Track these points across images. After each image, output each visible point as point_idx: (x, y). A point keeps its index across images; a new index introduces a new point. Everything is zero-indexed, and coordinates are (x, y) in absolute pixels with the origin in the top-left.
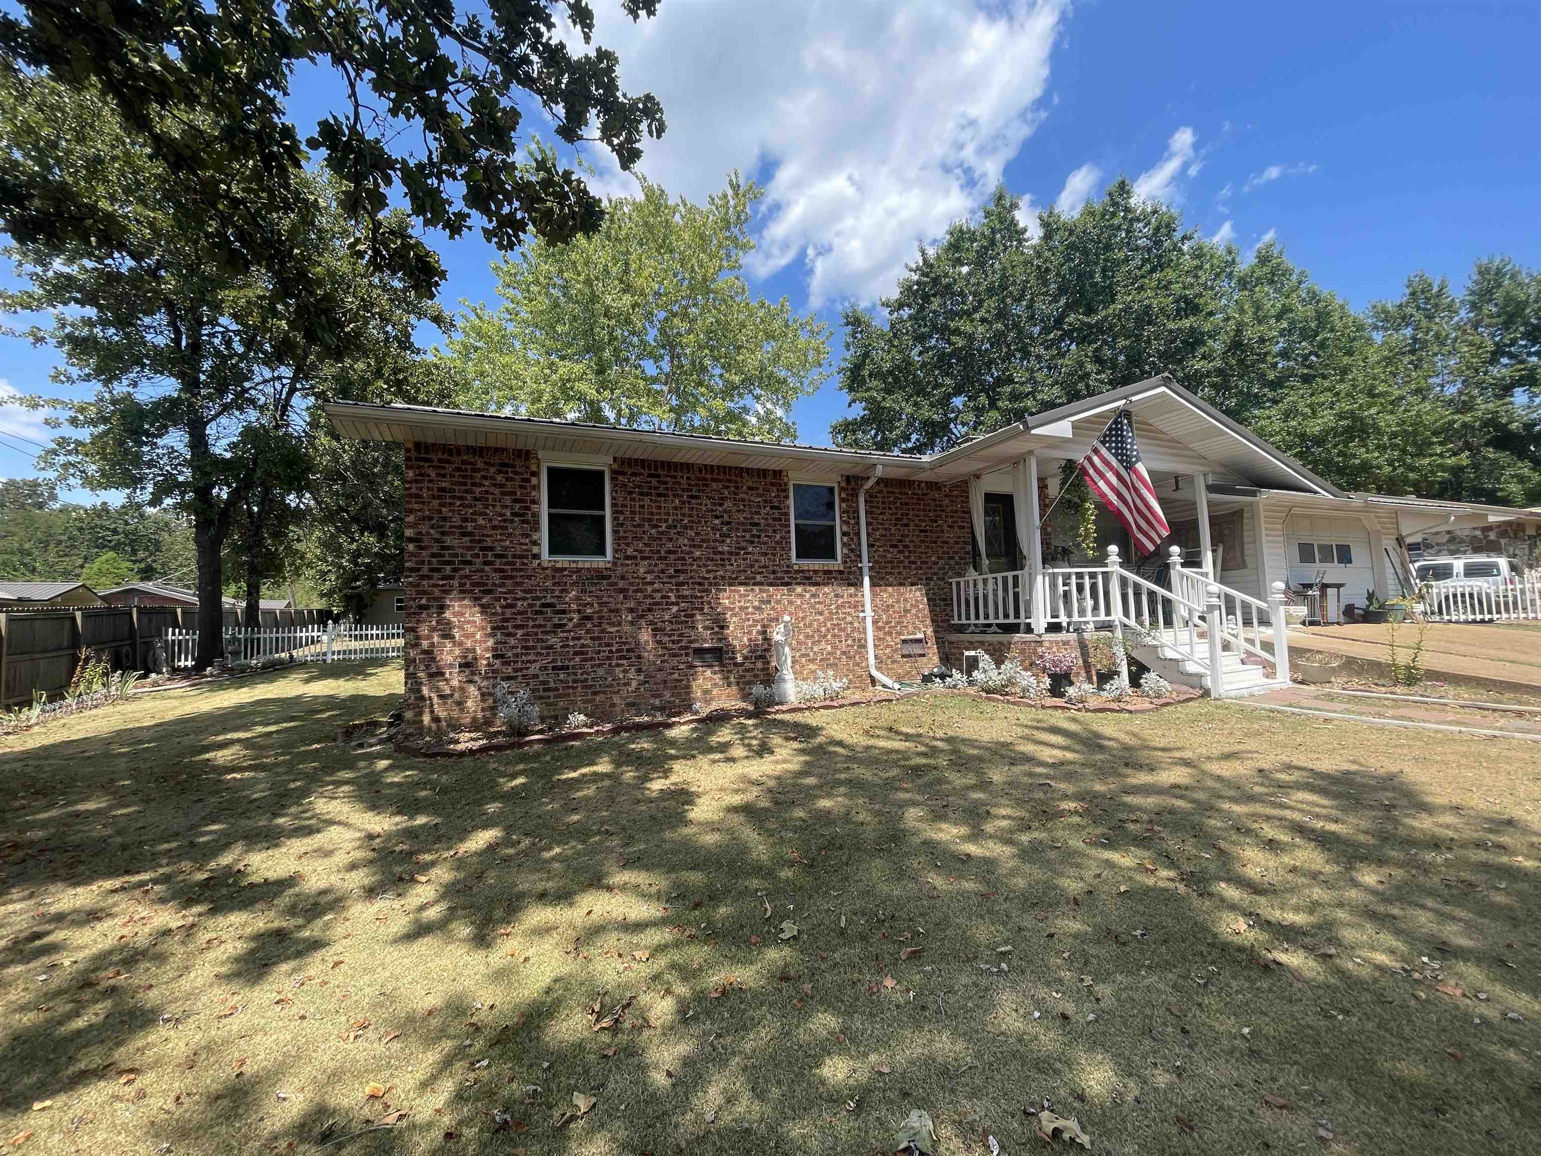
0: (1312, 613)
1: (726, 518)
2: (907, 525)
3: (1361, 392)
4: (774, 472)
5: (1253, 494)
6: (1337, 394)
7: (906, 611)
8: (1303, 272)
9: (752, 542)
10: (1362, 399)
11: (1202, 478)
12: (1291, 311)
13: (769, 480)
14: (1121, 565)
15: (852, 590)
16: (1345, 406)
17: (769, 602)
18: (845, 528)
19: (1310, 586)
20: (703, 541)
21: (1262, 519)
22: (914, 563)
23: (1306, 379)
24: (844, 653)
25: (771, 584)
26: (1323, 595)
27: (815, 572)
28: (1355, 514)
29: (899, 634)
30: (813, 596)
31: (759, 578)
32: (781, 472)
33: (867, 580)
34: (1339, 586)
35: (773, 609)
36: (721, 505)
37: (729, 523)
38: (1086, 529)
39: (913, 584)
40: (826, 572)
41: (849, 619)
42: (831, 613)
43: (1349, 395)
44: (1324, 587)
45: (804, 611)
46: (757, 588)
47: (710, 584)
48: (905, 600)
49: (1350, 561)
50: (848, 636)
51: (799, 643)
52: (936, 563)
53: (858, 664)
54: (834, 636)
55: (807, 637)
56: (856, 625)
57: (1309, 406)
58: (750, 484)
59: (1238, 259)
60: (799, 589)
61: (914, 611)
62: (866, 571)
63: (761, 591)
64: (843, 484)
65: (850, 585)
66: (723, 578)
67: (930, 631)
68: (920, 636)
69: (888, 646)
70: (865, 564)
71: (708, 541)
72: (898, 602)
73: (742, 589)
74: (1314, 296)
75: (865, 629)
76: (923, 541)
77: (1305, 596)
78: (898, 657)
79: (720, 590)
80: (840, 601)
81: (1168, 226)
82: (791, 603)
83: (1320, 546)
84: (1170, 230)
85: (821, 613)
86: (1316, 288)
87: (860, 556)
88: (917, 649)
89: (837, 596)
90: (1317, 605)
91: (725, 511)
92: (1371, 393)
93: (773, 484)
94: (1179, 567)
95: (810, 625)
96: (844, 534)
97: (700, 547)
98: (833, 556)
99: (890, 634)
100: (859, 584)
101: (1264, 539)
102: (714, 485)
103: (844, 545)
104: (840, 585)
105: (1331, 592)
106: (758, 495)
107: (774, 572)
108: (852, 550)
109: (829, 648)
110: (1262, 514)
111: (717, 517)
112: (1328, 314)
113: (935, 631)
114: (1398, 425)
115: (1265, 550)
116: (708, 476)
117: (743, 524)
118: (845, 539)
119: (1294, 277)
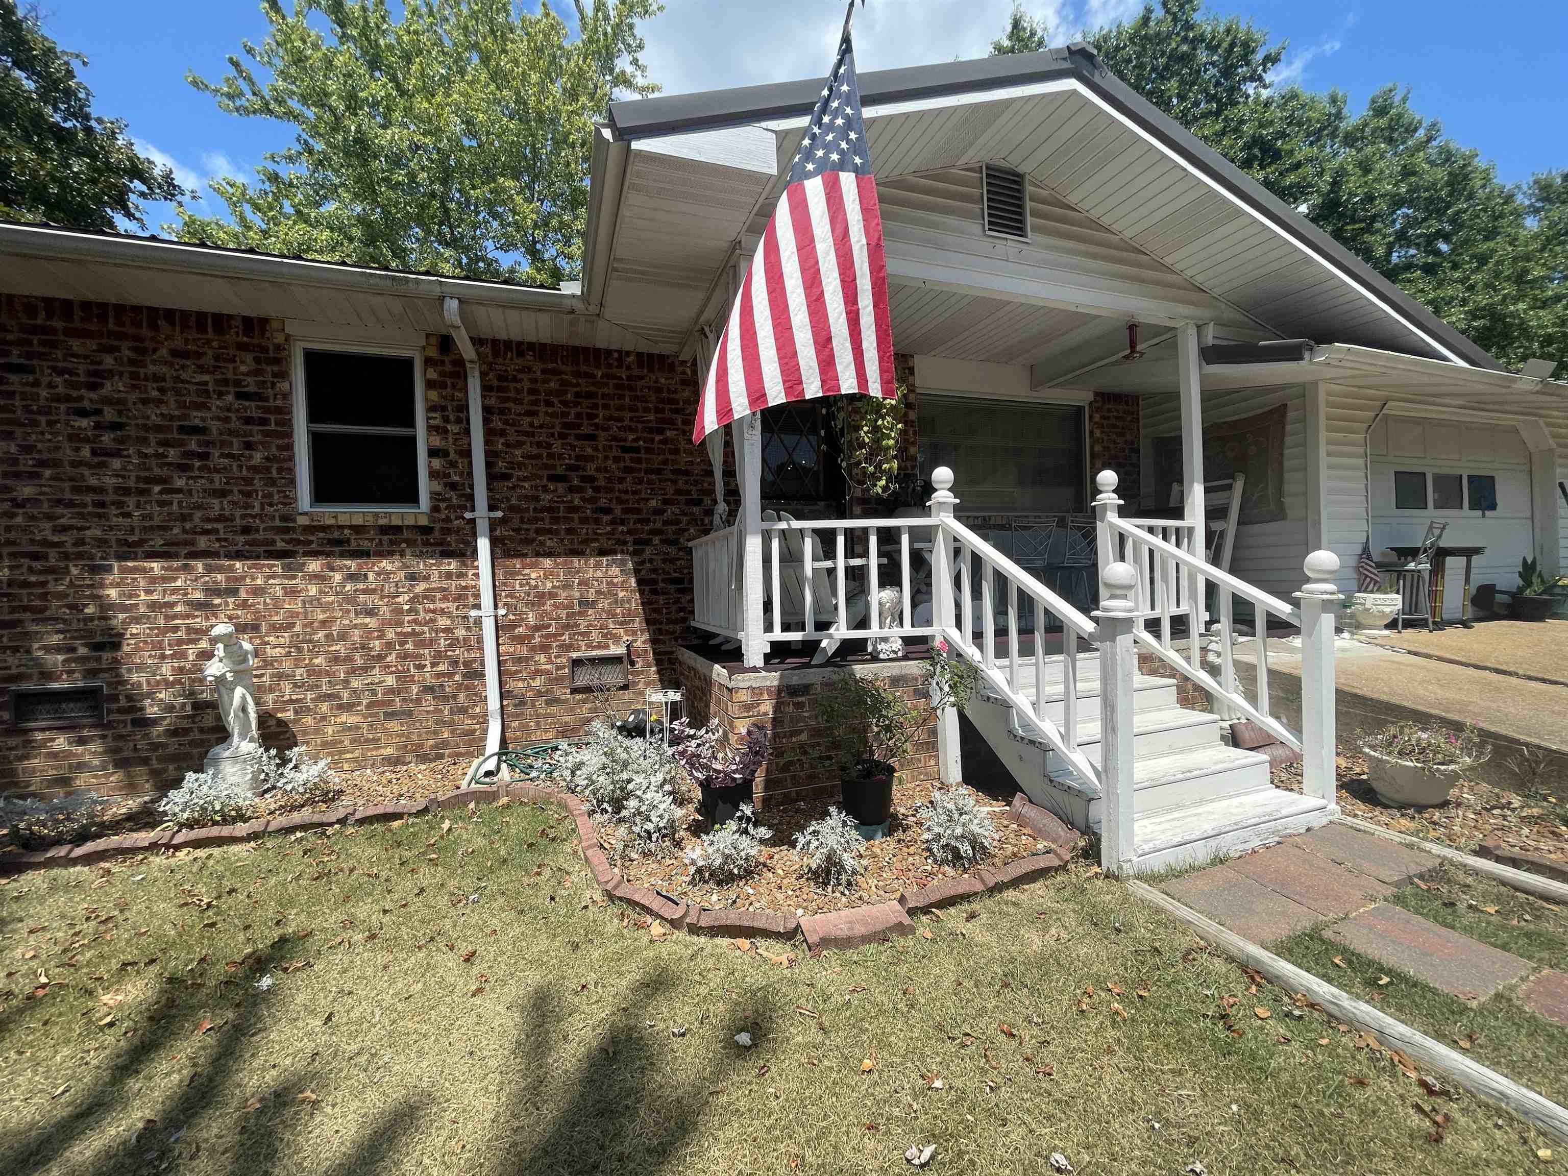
0: (1411, 606)
1: (109, 414)
2: (591, 437)
3: (1508, 278)
4: (248, 322)
5: (1294, 354)
6: (1471, 288)
7: (586, 604)
8: (1434, 125)
9: (183, 468)
10: (1509, 289)
11: (1192, 332)
12: (1414, 173)
13: (231, 337)
14: (960, 513)
15: (453, 565)
16: (1482, 299)
17: (234, 592)
18: (437, 441)
19: (1412, 553)
20: (42, 463)
21: (1323, 422)
22: (608, 511)
23: (1429, 270)
24: (428, 689)
25: (238, 555)
26: (1438, 569)
27: (357, 529)
28: (1509, 420)
29: (569, 647)
30: (352, 577)
31: (203, 543)
32: (264, 322)
33: (483, 545)
34: (1469, 553)
35: (244, 605)
36: (93, 387)
37: (115, 426)
38: (876, 429)
39: (602, 553)
40: (385, 530)
41: (443, 622)
42: (398, 611)
43: (1488, 286)
44: (1440, 555)
45: (327, 607)
46: (199, 566)
47: (66, 556)
48: (584, 583)
49: (1493, 506)
50: (439, 656)
51: (313, 672)
52: (659, 512)
53: (463, 710)
54: (404, 656)
55: (336, 659)
56: (460, 633)
57: (1430, 303)
58: (178, 343)
59: (1345, 112)
60: (314, 565)
61: (604, 604)
62: (482, 526)
63: (209, 569)
64: (433, 353)
65: (448, 554)
66: (102, 543)
67: (641, 642)
68: (620, 650)
69: (538, 672)
70: (481, 512)
71: (55, 464)
72: (567, 586)
73: (156, 566)
74: (1448, 156)
75: (480, 640)
76: (628, 470)
77: (1401, 574)
78: (563, 693)
79: (95, 569)
80: (420, 588)
81: (1245, 45)
82: (292, 592)
83: (1437, 479)
84: (1248, 49)
85: (371, 613)
86: (1453, 146)
87: (471, 498)
88: (612, 676)
89: (412, 577)
90: (1425, 589)
91: (107, 401)
92: (1520, 279)
93: (242, 347)
94: (1112, 517)
95: (343, 637)
96: (433, 453)
97: (34, 476)
98: (412, 498)
99: (545, 648)
100: (467, 553)
101: (1324, 460)
102: (76, 345)
103: (433, 475)
104: (421, 555)
105: (1454, 564)
106: (202, 369)
107: (246, 530)
108: (453, 486)
109: (390, 681)
110: (1323, 410)
111: (83, 413)
112: (1466, 177)
113: (654, 641)
114: (1554, 325)
115: (1325, 483)
116: (57, 324)
117: (158, 429)
118: (437, 463)
119: (1421, 134)
